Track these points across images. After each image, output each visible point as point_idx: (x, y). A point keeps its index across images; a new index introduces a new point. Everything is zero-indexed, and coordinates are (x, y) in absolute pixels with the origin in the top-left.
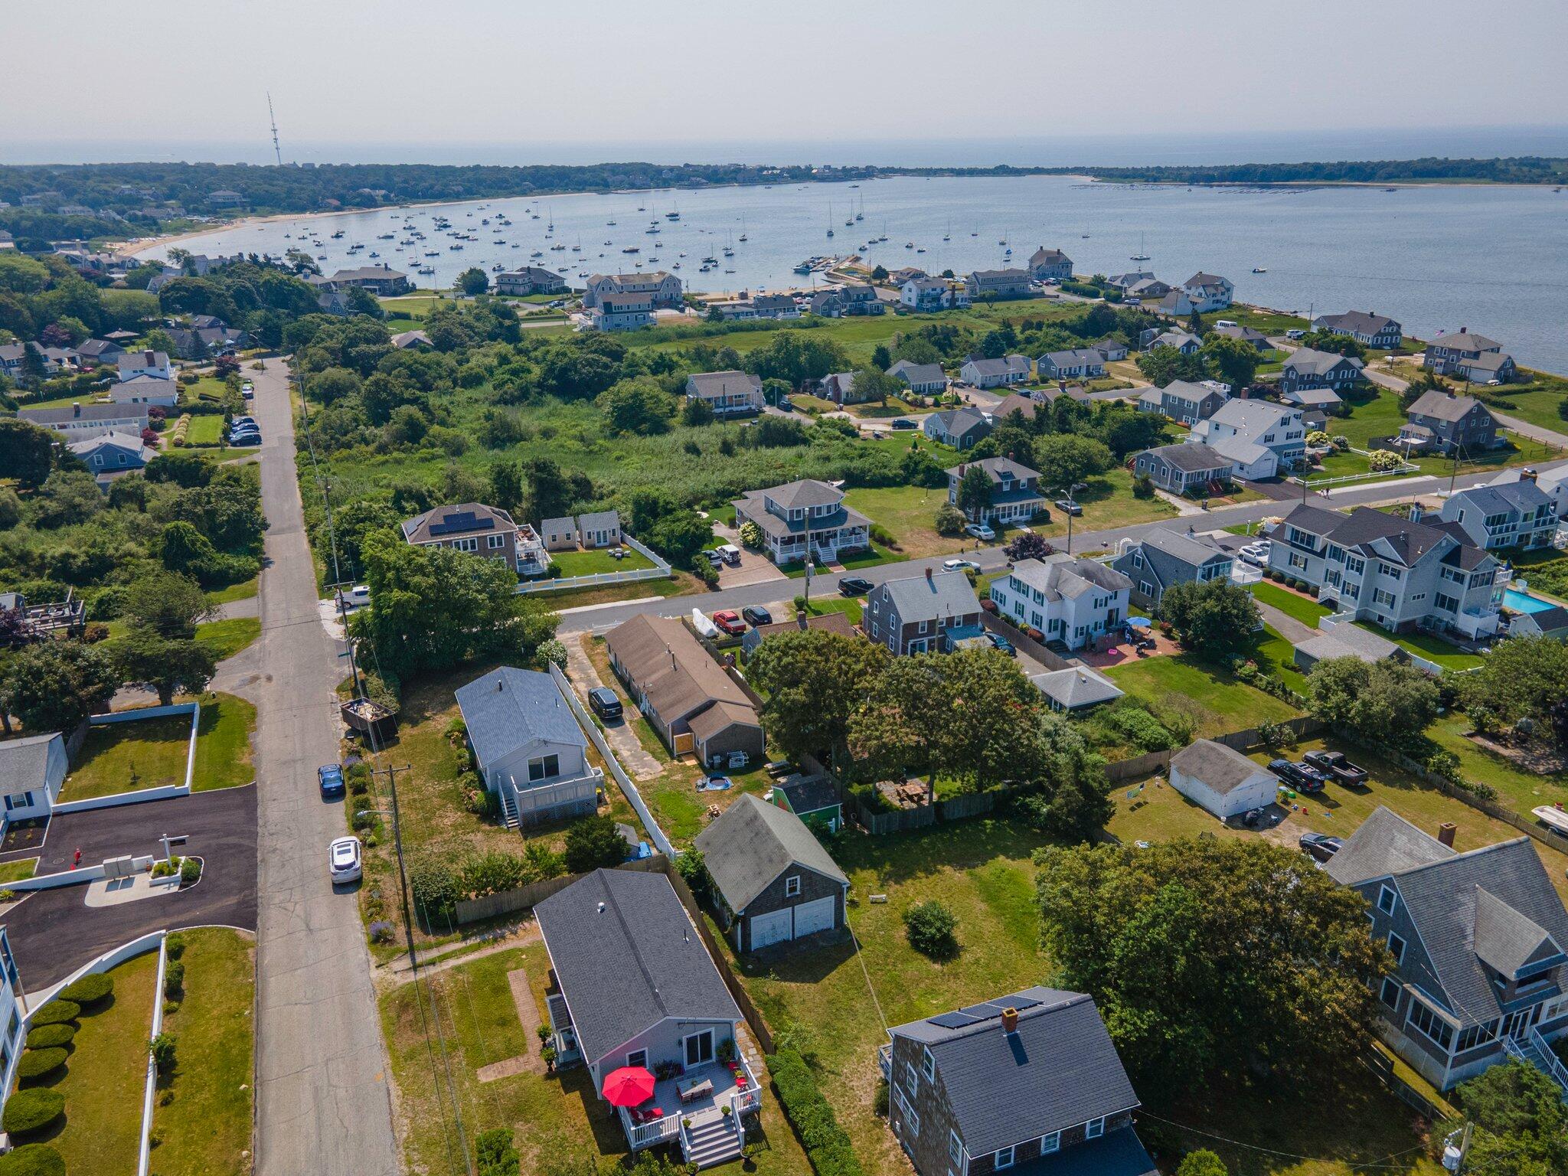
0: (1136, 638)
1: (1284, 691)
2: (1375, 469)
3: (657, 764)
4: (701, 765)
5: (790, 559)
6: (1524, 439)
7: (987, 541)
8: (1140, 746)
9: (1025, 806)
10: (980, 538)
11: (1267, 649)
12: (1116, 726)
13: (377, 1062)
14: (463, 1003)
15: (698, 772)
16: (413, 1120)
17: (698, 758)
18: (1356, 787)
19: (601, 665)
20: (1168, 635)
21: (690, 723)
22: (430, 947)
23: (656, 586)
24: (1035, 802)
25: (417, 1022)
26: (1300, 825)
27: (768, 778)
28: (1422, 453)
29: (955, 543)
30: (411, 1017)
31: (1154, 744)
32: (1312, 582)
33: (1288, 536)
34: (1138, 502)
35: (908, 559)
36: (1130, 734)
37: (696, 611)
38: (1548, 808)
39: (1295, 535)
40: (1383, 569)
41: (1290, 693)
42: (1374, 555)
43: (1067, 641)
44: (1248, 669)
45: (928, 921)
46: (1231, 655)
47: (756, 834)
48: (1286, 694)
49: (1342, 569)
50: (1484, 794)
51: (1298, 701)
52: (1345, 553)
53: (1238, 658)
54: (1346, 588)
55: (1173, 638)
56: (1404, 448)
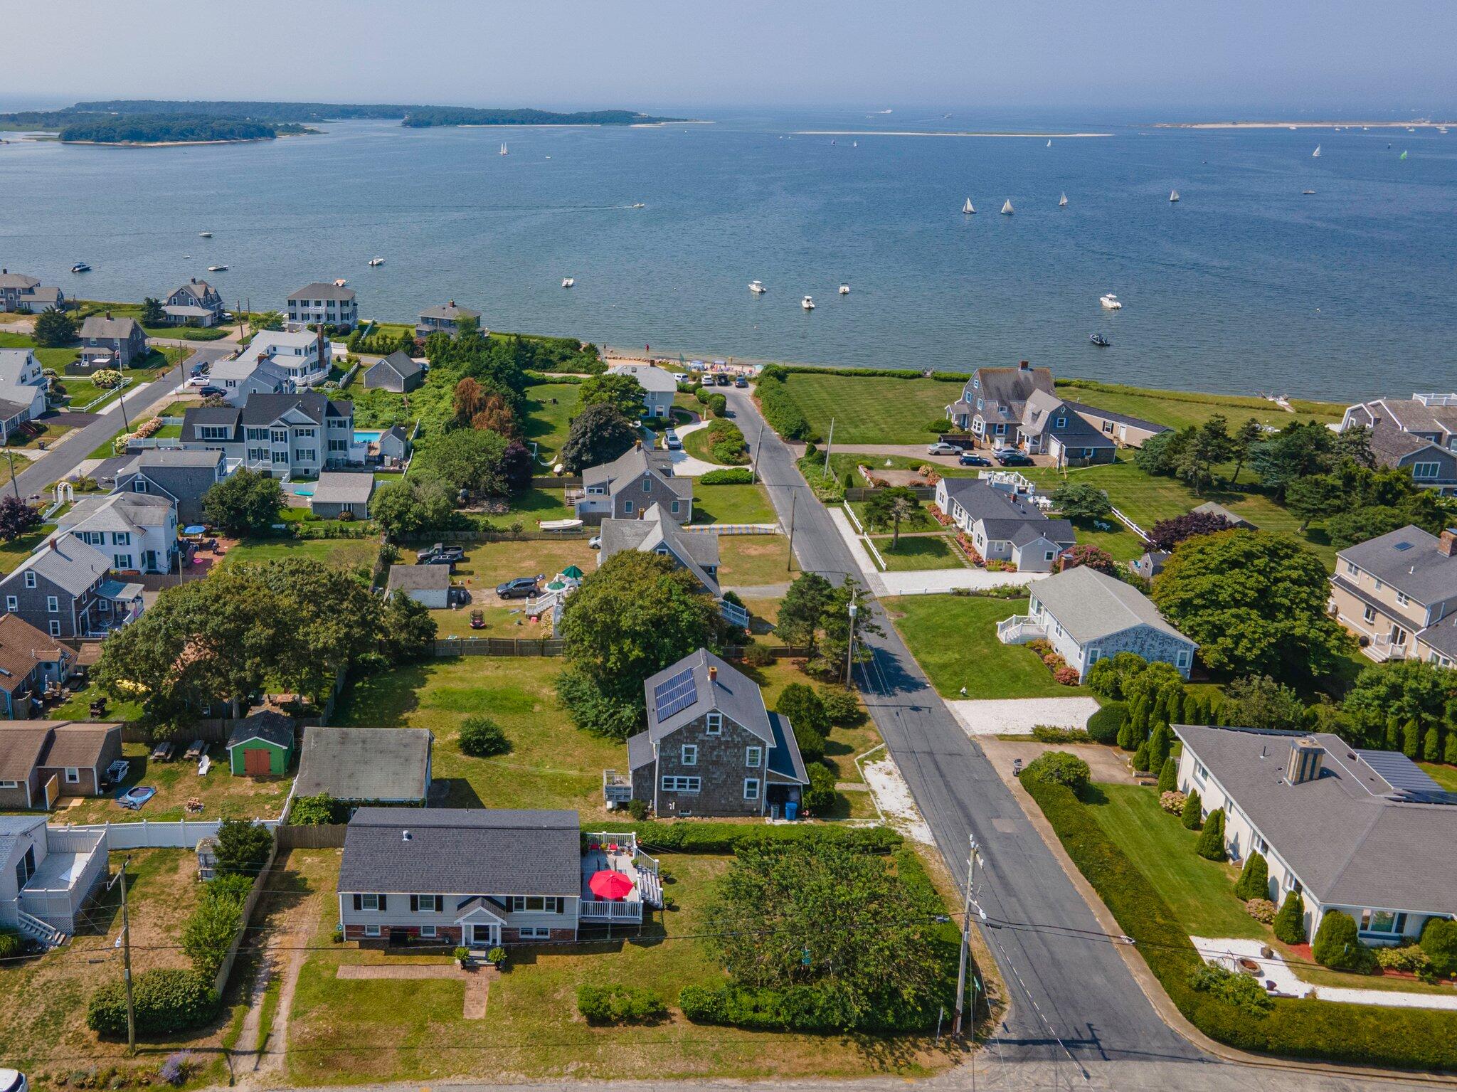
4: (91, 796)
6: (156, 346)
18: (465, 559)
26: (479, 589)
33: (198, 435)
39: (206, 432)
40: (299, 433)
41: (347, 531)
42: (290, 424)
43: (158, 569)
44: (303, 528)
45: (487, 729)
46: (274, 526)
47: (364, 742)
48: (345, 533)
49: (265, 444)
50: (517, 529)
51: (357, 533)
52: (266, 431)
53: (283, 526)
54: (276, 457)
55: (216, 536)
56: (104, 367)
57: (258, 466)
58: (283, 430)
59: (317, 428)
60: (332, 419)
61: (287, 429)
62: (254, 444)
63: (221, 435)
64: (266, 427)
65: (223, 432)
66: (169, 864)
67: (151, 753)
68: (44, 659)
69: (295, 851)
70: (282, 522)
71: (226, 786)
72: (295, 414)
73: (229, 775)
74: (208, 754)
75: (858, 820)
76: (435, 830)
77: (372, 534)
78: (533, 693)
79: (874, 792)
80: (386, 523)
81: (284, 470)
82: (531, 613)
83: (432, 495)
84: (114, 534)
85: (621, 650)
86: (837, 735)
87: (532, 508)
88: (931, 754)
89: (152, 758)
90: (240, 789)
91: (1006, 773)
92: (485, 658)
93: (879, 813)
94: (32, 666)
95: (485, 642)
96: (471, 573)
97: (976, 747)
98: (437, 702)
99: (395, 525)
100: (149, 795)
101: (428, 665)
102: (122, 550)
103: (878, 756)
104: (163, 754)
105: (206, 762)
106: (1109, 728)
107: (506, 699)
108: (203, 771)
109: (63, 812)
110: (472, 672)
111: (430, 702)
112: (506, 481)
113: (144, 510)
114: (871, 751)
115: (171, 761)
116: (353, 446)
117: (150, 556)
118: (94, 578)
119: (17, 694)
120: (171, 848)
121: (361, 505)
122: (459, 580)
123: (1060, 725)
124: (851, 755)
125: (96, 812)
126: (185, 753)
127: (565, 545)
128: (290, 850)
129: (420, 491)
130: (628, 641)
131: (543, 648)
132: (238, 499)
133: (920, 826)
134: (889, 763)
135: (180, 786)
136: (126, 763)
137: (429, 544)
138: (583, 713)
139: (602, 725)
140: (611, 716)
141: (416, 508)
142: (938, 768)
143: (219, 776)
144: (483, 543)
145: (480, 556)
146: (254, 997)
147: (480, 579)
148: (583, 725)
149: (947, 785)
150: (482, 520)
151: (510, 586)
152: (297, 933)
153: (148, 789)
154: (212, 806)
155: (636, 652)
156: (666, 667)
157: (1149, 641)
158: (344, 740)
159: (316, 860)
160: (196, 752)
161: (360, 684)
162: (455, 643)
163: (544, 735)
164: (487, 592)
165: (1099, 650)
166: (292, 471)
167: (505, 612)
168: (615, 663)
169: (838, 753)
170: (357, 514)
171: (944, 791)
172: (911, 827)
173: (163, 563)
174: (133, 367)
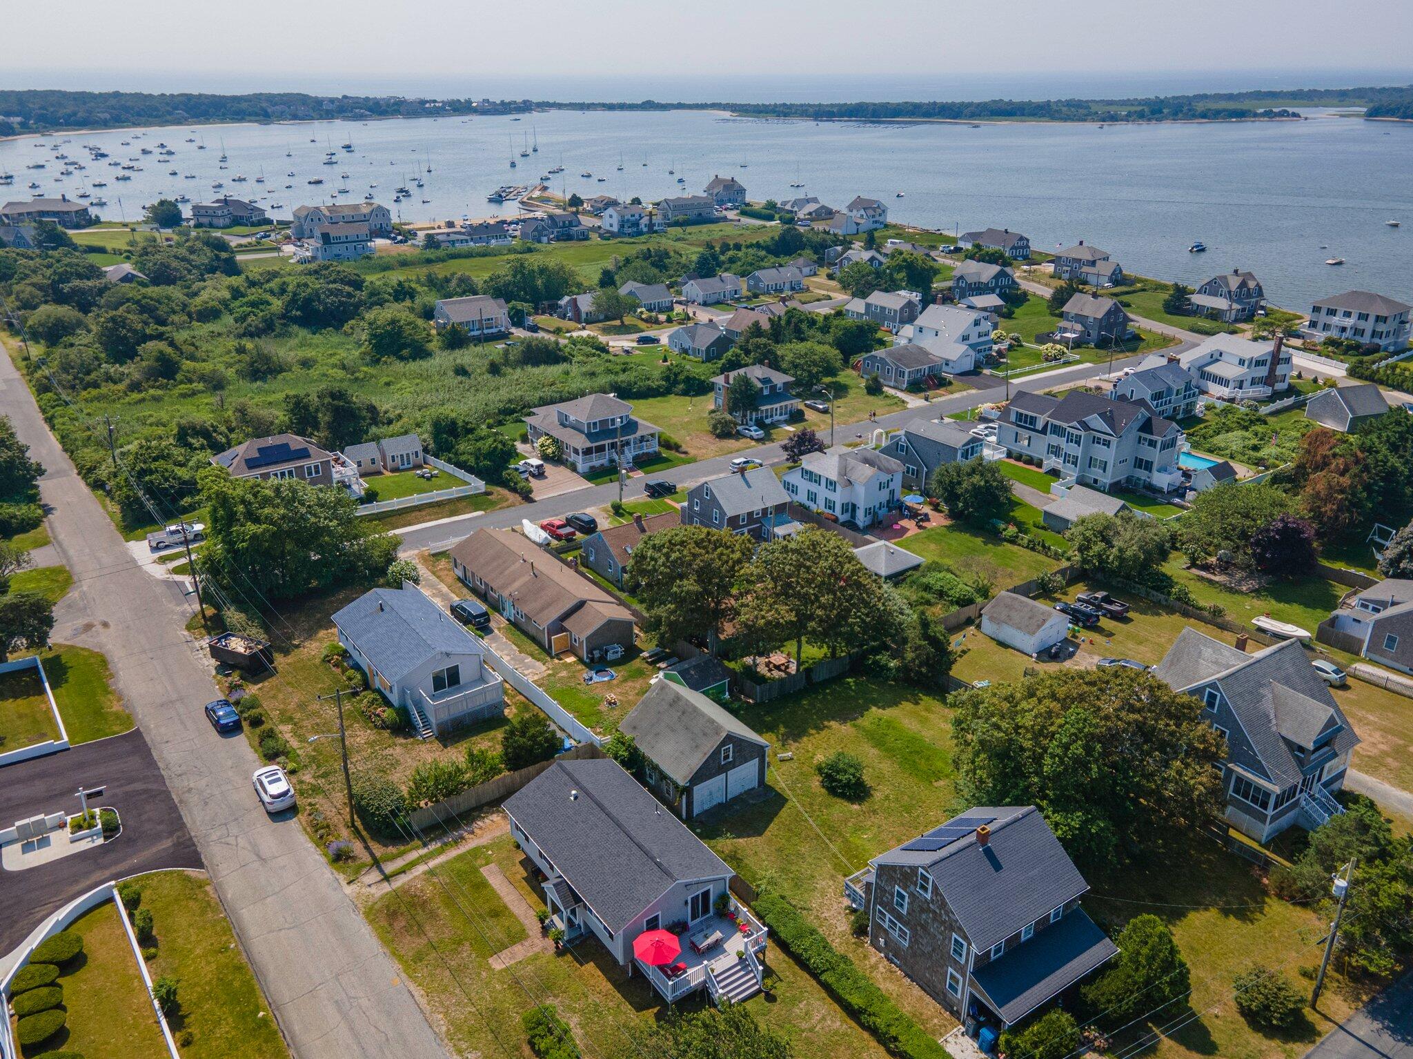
0: (914, 514)
1: (1044, 546)
2: (1047, 360)
3: (538, 664)
4: (581, 660)
5: (592, 468)
6: (1145, 331)
7: (758, 440)
8: (952, 603)
9: (876, 663)
10: (752, 438)
11: (1018, 514)
12: (927, 588)
13: (388, 970)
14: (449, 901)
15: (580, 667)
16: (446, 1014)
17: (576, 655)
18: (1120, 617)
19: (450, 580)
20: (936, 508)
21: (566, 624)
22: (393, 858)
23: (474, 501)
24: (883, 658)
25: (411, 926)
26: (1091, 653)
27: (646, 665)
28: (1077, 344)
29: (731, 444)
30: (403, 924)
31: (963, 600)
32: (1036, 455)
33: (1013, 418)
34: (871, 398)
35: (694, 460)
36: (941, 594)
37: (525, 522)
38: (1262, 618)
39: (1019, 417)
40: (1096, 440)
41: (1048, 548)
42: (1088, 429)
44: (1010, 531)
45: (844, 769)
46: (993, 522)
47: (683, 713)
49: (1061, 442)
50: (1220, 612)
51: (1056, 553)
52: (1065, 430)
53: (1001, 523)
54: (1067, 458)
55: (939, 511)
56: (1065, 342)
57: (1052, 462)
58: (1079, 433)
61: (1082, 433)
62: (1054, 440)
64: (1065, 425)
65: (1033, 420)
72: (1096, 421)
87: (1286, 600)
96: (1110, 635)
98: (871, 727)
111: (866, 724)
122: (1086, 637)
126: (661, 662)
144: (1168, 612)
145: (1149, 624)
147: (1109, 645)
160: (666, 666)
161: (851, 681)
164: (1095, 659)
174: (1098, 346)
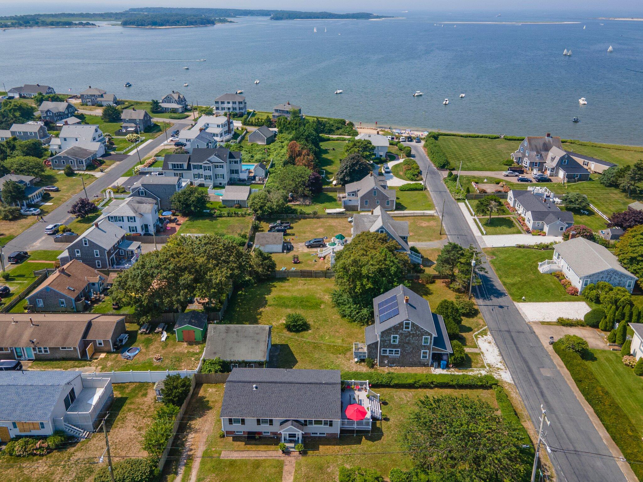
0: (170, 220)
2: (133, 142)
15: (112, 355)
18: (290, 227)
26: (297, 243)
33: (170, 167)
34: (74, 178)
39: (174, 166)
41: (238, 214)
42: (212, 163)
43: (150, 232)
44: (218, 212)
45: (298, 319)
46: (205, 211)
47: (237, 332)
48: (236, 214)
49: (201, 171)
50: (315, 213)
51: (242, 215)
52: (201, 166)
53: (208, 211)
55: (177, 216)
56: (132, 132)
57: (197, 182)
58: (209, 165)
59: (225, 165)
60: (232, 160)
61: (211, 165)
62: (196, 171)
63: (181, 167)
64: (201, 164)
66: (143, 392)
67: (140, 329)
68: (91, 281)
69: (204, 385)
70: (208, 208)
71: (174, 347)
72: (214, 158)
73: (176, 341)
74: (166, 331)
75: (475, 369)
76: (269, 384)
77: (249, 215)
78: (320, 298)
79: (482, 353)
80: (256, 211)
81: (210, 183)
82: (320, 256)
83: (276, 198)
84: (128, 217)
85: (362, 284)
86: (466, 322)
87: (322, 202)
88: (509, 331)
89: (140, 332)
90: (180, 349)
91: (545, 342)
92: (299, 279)
93: (486, 365)
94: (85, 285)
95: (298, 272)
96: (294, 235)
97: (530, 328)
98: (275, 303)
99: (259, 212)
100: (137, 352)
101: (272, 282)
102: (132, 224)
103: (484, 333)
104: (145, 330)
105: (165, 334)
106: (595, 321)
107: (308, 301)
108: (163, 339)
109: (96, 361)
110: (293, 286)
111: (272, 303)
112: (310, 190)
113: (142, 206)
114: (481, 330)
115: (149, 333)
116: (241, 172)
117: (146, 227)
118: (116, 240)
119: (78, 299)
120: (144, 382)
121: (244, 201)
122: (288, 238)
123: (571, 317)
124: (471, 332)
125: (111, 361)
126: (155, 330)
127: (337, 221)
128: (202, 384)
129: (270, 196)
130: (365, 280)
131: (326, 274)
132: (187, 199)
133: (506, 372)
134: (489, 337)
135: (152, 347)
136: (127, 335)
137: (274, 220)
138: (344, 311)
139: (353, 317)
140: (358, 313)
141: (269, 204)
142: (513, 340)
143: (171, 342)
144: (300, 219)
145: (298, 226)
146: (179, 469)
147: (298, 238)
148: (345, 316)
149: (517, 349)
150: (299, 209)
151: (311, 242)
152: (203, 432)
153: (137, 349)
154: (167, 358)
155: (369, 285)
156: (383, 293)
157: (614, 276)
158: (228, 331)
159: (214, 390)
160: (160, 330)
161: (240, 292)
162: (285, 272)
163: (326, 321)
164: (301, 244)
165: (589, 280)
166: (214, 183)
167: (308, 254)
168: (359, 290)
169: (465, 331)
170: (242, 205)
171: (516, 352)
172: (502, 373)
173: (152, 230)
174: (145, 132)
